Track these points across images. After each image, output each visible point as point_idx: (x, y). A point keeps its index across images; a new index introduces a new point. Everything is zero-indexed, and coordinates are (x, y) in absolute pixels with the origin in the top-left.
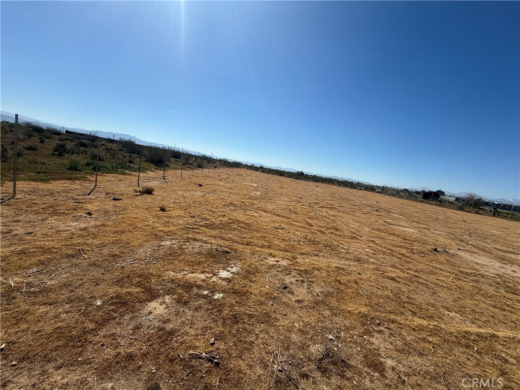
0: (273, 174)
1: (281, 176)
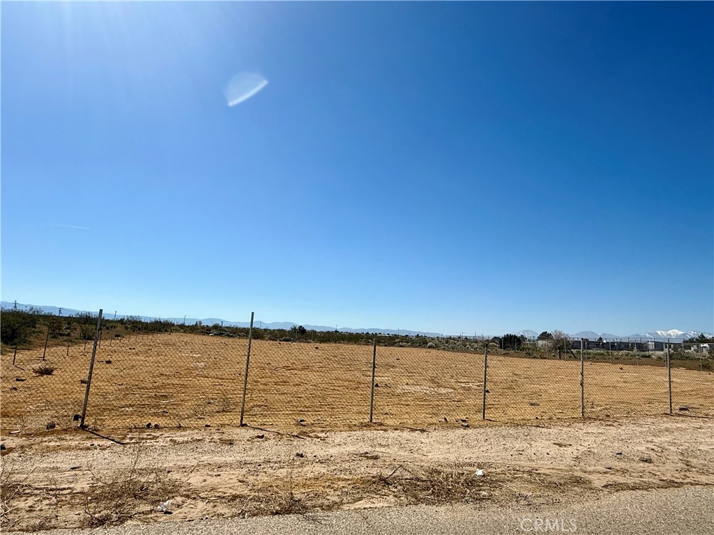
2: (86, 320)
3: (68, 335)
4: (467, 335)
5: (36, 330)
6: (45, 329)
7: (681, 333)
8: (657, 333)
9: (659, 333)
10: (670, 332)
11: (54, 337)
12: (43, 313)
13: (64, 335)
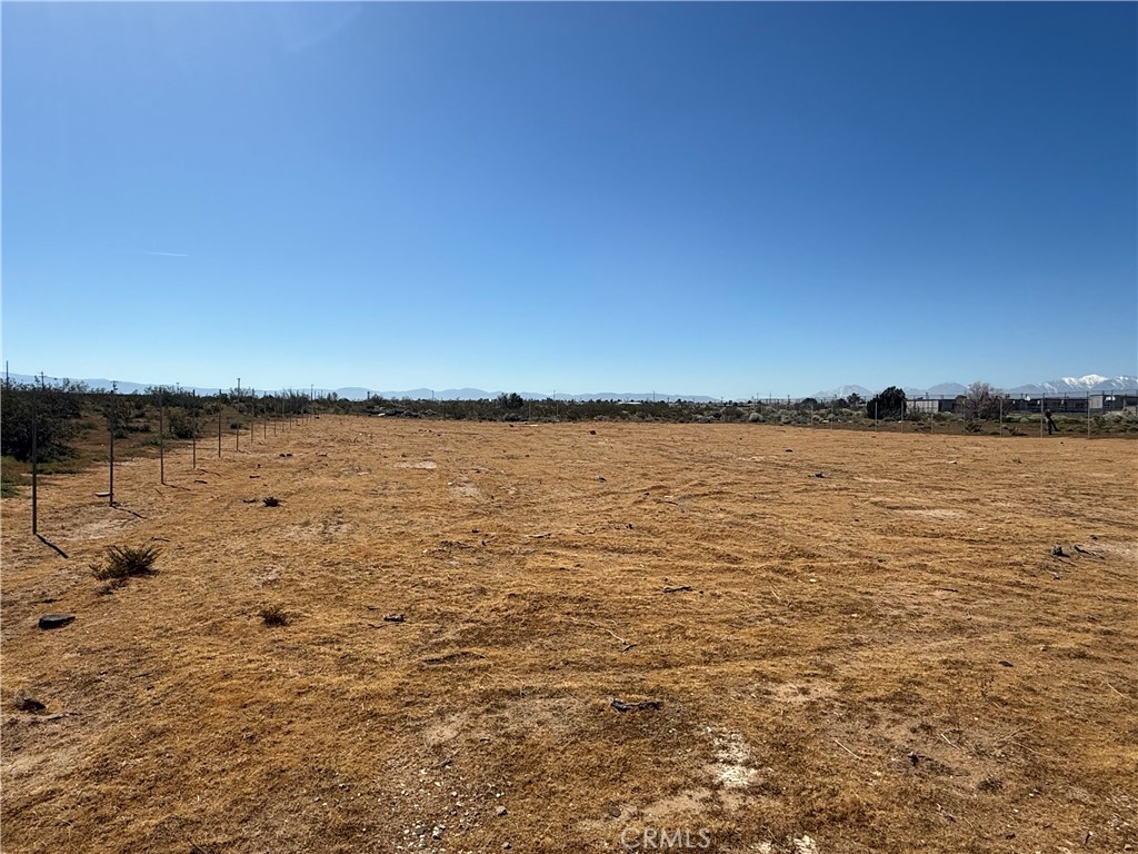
0: (432, 416)
1: (459, 419)
2: (164, 399)
3: (146, 430)
4: (760, 397)
5: (81, 422)
6: (97, 418)
7: (1102, 379)
8: (1064, 382)
9: (1066, 380)
10: (1086, 379)
11: (121, 437)
12: (88, 390)
13: (137, 430)
